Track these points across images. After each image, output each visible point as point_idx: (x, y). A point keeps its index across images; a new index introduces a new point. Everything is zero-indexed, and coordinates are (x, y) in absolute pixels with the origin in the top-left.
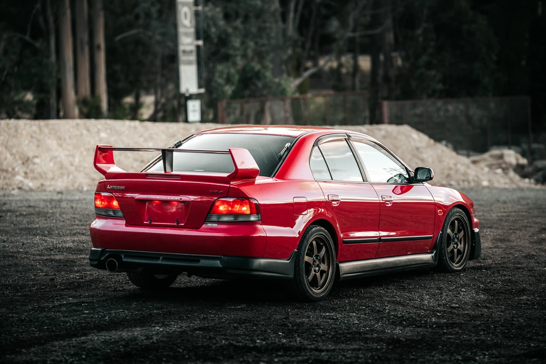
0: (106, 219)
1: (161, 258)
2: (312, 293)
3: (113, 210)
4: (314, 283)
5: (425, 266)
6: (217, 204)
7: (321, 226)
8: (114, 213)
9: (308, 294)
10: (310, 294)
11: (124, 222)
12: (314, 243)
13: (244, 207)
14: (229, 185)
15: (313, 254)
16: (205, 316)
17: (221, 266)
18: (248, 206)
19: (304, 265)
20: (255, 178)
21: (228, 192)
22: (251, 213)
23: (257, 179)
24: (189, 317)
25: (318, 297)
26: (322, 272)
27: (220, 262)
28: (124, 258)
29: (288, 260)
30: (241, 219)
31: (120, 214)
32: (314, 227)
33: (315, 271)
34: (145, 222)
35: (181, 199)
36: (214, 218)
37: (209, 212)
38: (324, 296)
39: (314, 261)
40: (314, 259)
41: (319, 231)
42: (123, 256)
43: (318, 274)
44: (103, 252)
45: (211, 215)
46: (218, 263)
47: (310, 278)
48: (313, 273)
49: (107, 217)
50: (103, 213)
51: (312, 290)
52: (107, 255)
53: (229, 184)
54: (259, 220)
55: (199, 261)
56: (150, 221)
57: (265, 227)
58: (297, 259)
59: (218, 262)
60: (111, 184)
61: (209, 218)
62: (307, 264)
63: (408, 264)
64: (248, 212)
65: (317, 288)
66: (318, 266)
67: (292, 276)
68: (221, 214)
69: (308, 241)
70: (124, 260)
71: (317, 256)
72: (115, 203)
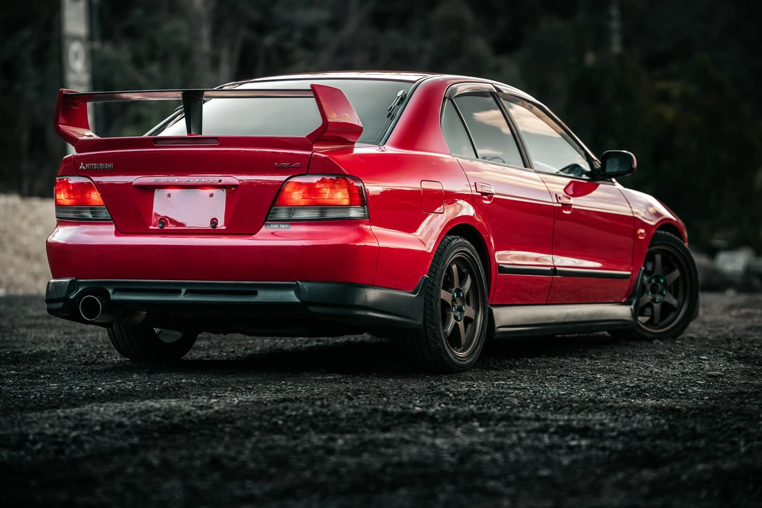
0: (78, 224)
1: (184, 290)
2: (452, 357)
3: (91, 209)
4: (454, 339)
5: (620, 325)
6: (288, 189)
7: (466, 238)
8: (92, 213)
9: (446, 359)
10: (449, 357)
11: (112, 228)
12: (454, 267)
13: (337, 192)
14: (310, 153)
15: (453, 287)
16: (278, 387)
17: (298, 300)
18: (346, 191)
19: (439, 305)
20: (354, 143)
21: (308, 166)
22: (352, 204)
23: (356, 145)
24: (250, 389)
25: (463, 365)
26: (468, 321)
27: (296, 293)
28: (113, 293)
29: (415, 294)
30: (331, 214)
31: (105, 214)
32: (454, 239)
33: (456, 318)
34: (151, 227)
35: (220, 181)
36: (283, 214)
37: (273, 204)
38: (470, 363)
39: (454, 300)
40: (453, 296)
41: (462, 246)
42: (110, 291)
43: (461, 324)
44: (72, 286)
45: (276, 209)
46: (291, 296)
47: (449, 329)
48: (452, 321)
49: (80, 221)
50: (71, 215)
51: (451, 351)
52: (80, 290)
53: (310, 149)
54: (364, 218)
55: (255, 293)
56: (161, 225)
57: (375, 229)
58: (428, 292)
59: (292, 293)
60: (87, 160)
61: (273, 214)
62: (444, 303)
63: (596, 318)
64: (346, 202)
65: (458, 348)
66: (460, 310)
67: (420, 322)
68: (294, 208)
69: (445, 262)
70: (114, 297)
71: (458, 291)
72: (95, 197)
